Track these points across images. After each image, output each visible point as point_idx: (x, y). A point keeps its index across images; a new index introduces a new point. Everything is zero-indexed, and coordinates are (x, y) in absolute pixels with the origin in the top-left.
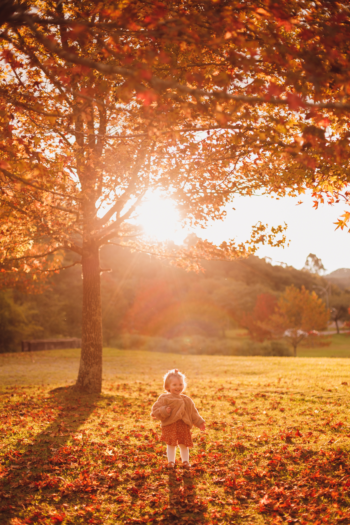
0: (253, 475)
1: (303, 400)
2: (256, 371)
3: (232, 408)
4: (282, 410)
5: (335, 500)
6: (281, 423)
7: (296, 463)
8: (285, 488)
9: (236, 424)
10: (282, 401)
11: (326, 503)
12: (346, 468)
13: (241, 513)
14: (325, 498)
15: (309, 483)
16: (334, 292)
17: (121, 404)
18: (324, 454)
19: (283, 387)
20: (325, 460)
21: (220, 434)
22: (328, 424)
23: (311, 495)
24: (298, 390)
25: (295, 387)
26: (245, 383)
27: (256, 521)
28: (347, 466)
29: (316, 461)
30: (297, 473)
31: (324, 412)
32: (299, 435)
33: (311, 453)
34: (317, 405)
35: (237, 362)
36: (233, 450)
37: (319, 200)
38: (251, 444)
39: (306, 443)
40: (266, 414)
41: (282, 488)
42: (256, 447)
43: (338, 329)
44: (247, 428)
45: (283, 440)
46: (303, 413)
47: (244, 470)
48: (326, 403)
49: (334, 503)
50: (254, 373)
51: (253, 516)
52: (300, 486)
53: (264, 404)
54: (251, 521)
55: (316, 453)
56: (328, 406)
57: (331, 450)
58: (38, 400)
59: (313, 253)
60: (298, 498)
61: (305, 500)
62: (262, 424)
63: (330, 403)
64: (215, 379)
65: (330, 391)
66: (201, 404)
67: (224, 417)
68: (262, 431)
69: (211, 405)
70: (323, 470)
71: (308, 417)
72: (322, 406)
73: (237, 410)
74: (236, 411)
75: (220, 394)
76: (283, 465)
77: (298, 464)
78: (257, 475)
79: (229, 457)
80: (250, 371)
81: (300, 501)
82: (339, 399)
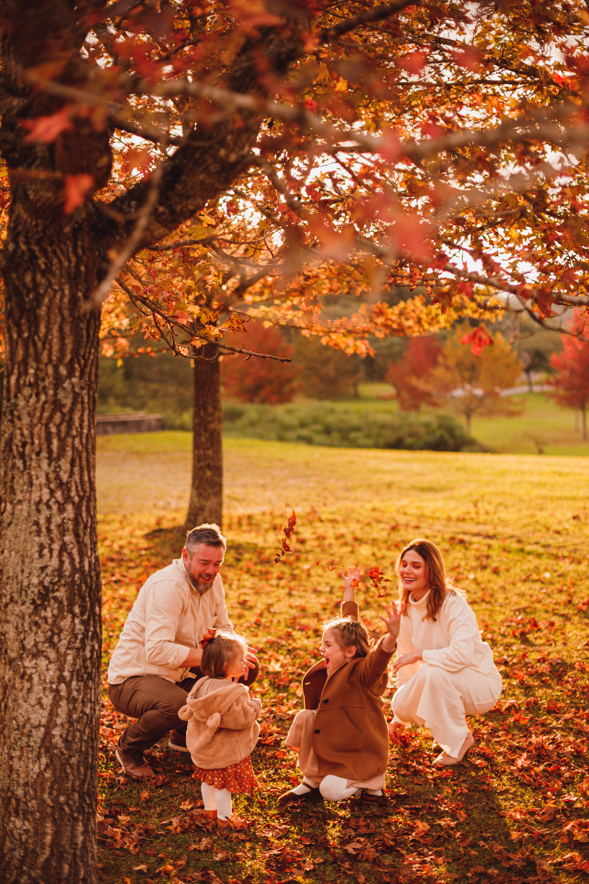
1: (522, 550)
2: (435, 485)
4: (496, 572)
6: (501, 598)
7: (546, 684)
10: (491, 553)
17: (255, 558)
18: (583, 669)
19: (486, 523)
22: (570, 602)
24: (510, 531)
25: (504, 523)
26: (427, 512)
29: (575, 681)
31: (559, 576)
32: (536, 626)
33: (564, 666)
34: (545, 562)
35: (401, 465)
39: (551, 645)
40: (475, 579)
43: (530, 384)
45: (515, 637)
46: (528, 577)
48: (556, 557)
53: (466, 557)
55: (572, 666)
56: (561, 563)
58: (132, 551)
63: (564, 557)
65: (558, 532)
66: (373, 558)
71: (537, 586)
72: (553, 563)
77: (549, 687)
80: (425, 485)
82: (575, 550)
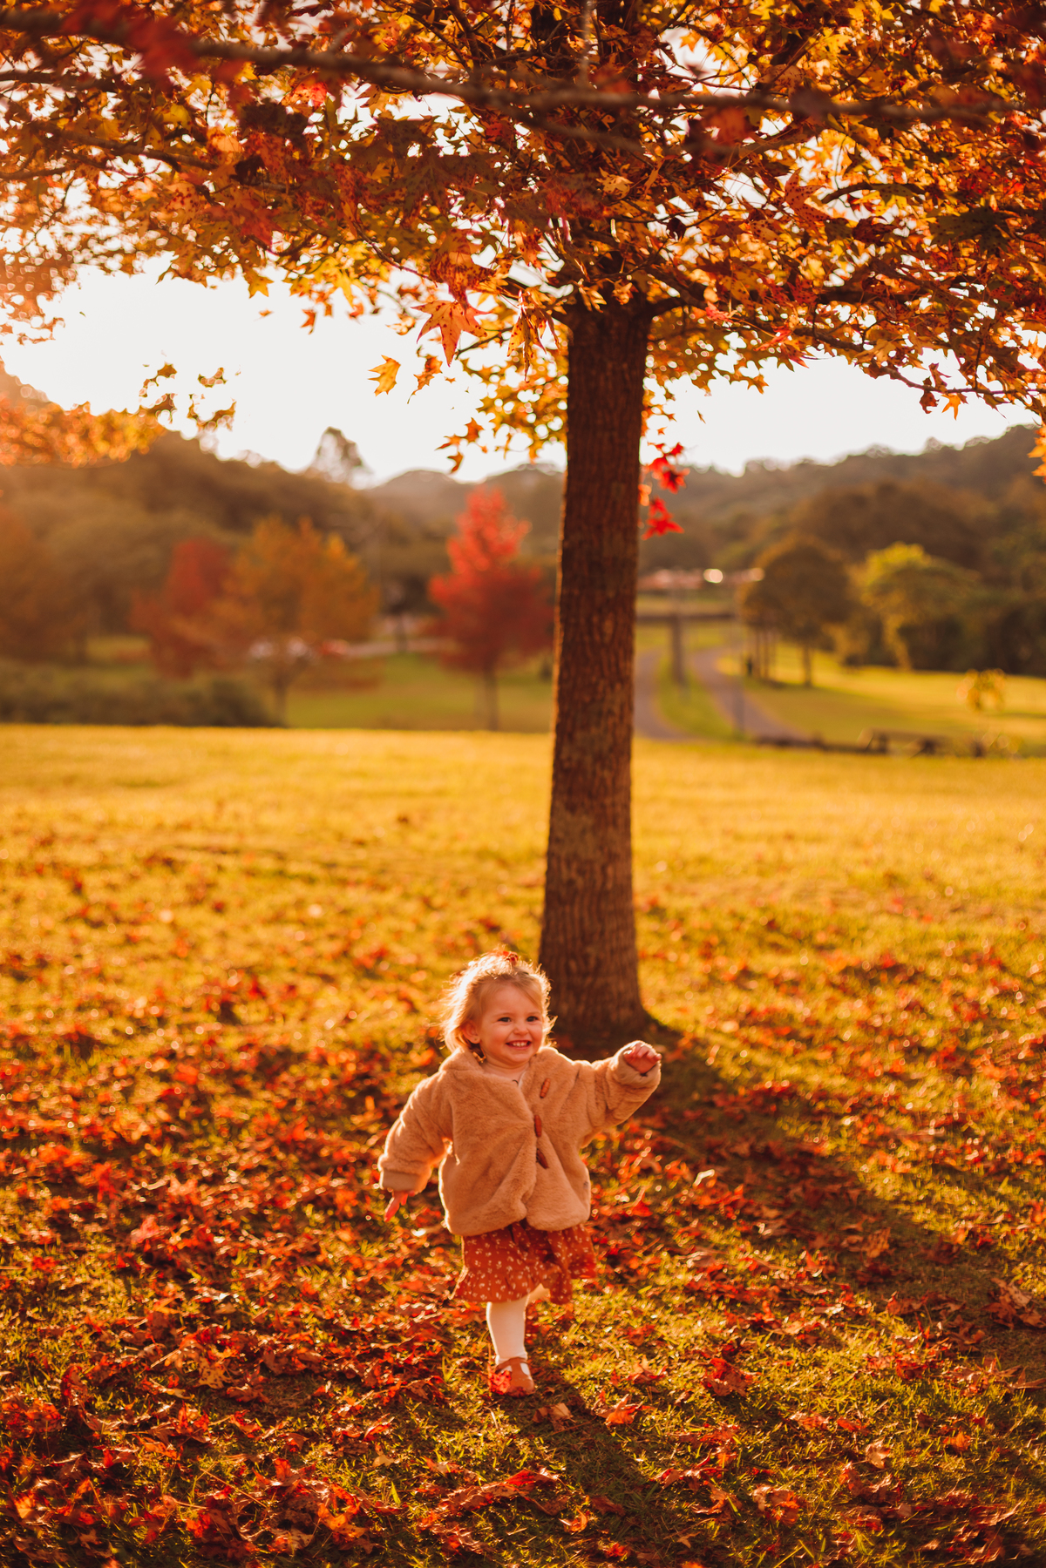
0: (109, 1137)
1: (281, 873)
3: (74, 904)
4: (219, 908)
5: (345, 1218)
6: (210, 951)
7: (241, 1091)
8: (203, 1181)
9: (79, 956)
10: (220, 879)
11: (318, 1226)
12: (384, 1104)
13: (59, 1275)
14: (316, 1210)
15: (274, 1159)
16: (395, 536)
18: (323, 1062)
19: (226, 831)
20: (325, 1082)
21: (30, 995)
22: (345, 953)
23: (274, 1203)
24: (269, 842)
25: (261, 831)
26: (121, 817)
27: (103, 1301)
28: (387, 1098)
29: (300, 1082)
30: (243, 1125)
31: (340, 913)
32: (258, 991)
33: (287, 1057)
34: (320, 891)
36: (60, 1050)
37: (320, 309)
38: (116, 1031)
39: (274, 1022)
40: (171, 922)
41: (191, 1183)
42: (129, 1037)
43: (401, 638)
44: (110, 972)
45: (210, 1011)
46: (277, 918)
47: (85, 1120)
48: (344, 883)
49: (343, 1228)
50: (148, 784)
51: (96, 1283)
52: (248, 1173)
53: (168, 888)
54: (88, 1303)
55: (302, 1057)
56: (350, 892)
57: (349, 1045)
59: (336, 426)
60: (235, 1215)
61: (258, 1221)
62: (155, 958)
63: (358, 882)
64: (33, 806)
65: (360, 843)
67: (48, 934)
68: (152, 982)
69: (11, 894)
70: (317, 1115)
71: (290, 930)
72: (333, 892)
73: (88, 906)
74: (82, 916)
75: (43, 856)
76: (202, 1099)
77: (247, 1094)
78: (120, 1139)
79: (46, 1074)
81: (242, 1223)
82: (383, 871)
